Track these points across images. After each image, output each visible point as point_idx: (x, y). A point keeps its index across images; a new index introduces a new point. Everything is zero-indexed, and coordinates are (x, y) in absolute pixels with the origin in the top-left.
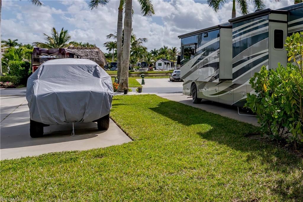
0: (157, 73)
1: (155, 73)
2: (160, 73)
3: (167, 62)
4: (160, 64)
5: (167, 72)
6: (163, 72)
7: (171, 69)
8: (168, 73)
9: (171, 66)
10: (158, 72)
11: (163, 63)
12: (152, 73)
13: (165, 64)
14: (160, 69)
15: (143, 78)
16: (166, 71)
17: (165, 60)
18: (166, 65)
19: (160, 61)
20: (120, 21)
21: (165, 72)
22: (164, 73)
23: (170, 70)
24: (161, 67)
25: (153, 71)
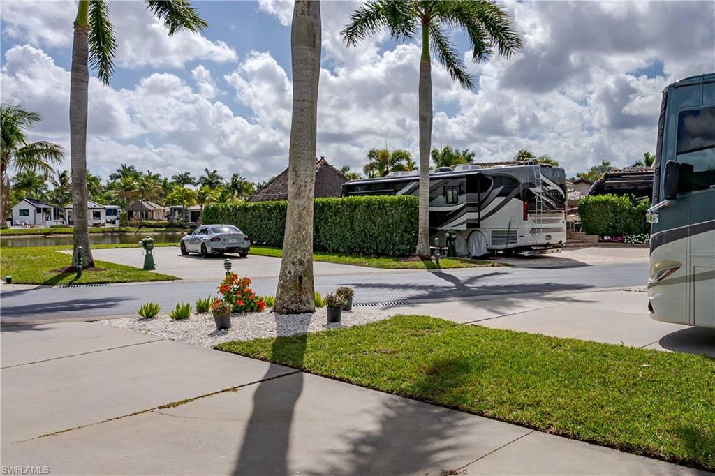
0: (20, 233)
1: (14, 235)
2: (29, 234)
3: (42, 206)
4: (24, 213)
5: (48, 231)
6: (36, 230)
7: (54, 224)
8: (49, 234)
9: (55, 215)
10: (22, 231)
11: (32, 210)
12: (7, 235)
13: (38, 212)
14: (25, 224)
15: (147, 246)
16: (42, 227)
17: (37, 201)
18: (41, 214)
19: (23, 205)
20: (81, 64)
21: (40, 230)
22: (38, 234)
23: (52, 227)
24: (29, 219)
25: (7, 228)
